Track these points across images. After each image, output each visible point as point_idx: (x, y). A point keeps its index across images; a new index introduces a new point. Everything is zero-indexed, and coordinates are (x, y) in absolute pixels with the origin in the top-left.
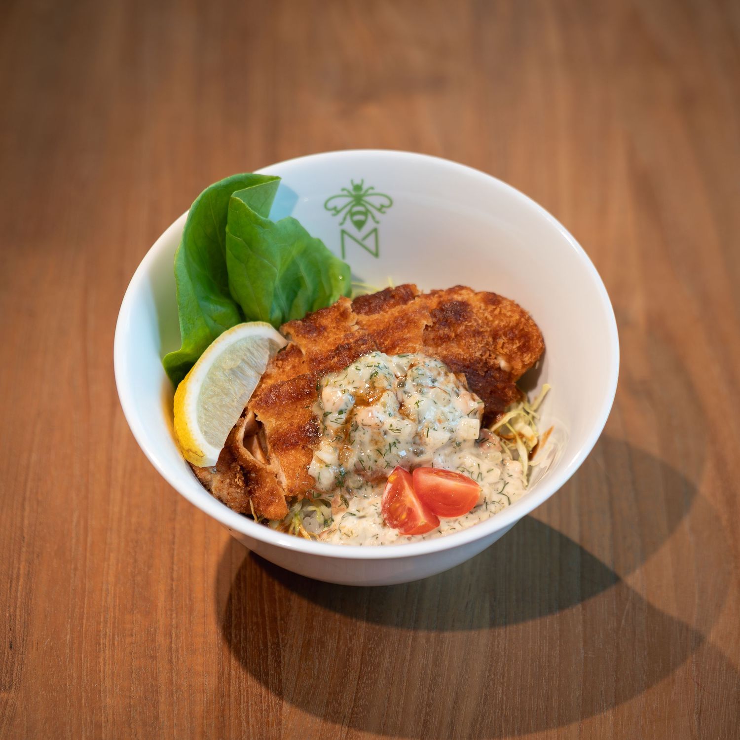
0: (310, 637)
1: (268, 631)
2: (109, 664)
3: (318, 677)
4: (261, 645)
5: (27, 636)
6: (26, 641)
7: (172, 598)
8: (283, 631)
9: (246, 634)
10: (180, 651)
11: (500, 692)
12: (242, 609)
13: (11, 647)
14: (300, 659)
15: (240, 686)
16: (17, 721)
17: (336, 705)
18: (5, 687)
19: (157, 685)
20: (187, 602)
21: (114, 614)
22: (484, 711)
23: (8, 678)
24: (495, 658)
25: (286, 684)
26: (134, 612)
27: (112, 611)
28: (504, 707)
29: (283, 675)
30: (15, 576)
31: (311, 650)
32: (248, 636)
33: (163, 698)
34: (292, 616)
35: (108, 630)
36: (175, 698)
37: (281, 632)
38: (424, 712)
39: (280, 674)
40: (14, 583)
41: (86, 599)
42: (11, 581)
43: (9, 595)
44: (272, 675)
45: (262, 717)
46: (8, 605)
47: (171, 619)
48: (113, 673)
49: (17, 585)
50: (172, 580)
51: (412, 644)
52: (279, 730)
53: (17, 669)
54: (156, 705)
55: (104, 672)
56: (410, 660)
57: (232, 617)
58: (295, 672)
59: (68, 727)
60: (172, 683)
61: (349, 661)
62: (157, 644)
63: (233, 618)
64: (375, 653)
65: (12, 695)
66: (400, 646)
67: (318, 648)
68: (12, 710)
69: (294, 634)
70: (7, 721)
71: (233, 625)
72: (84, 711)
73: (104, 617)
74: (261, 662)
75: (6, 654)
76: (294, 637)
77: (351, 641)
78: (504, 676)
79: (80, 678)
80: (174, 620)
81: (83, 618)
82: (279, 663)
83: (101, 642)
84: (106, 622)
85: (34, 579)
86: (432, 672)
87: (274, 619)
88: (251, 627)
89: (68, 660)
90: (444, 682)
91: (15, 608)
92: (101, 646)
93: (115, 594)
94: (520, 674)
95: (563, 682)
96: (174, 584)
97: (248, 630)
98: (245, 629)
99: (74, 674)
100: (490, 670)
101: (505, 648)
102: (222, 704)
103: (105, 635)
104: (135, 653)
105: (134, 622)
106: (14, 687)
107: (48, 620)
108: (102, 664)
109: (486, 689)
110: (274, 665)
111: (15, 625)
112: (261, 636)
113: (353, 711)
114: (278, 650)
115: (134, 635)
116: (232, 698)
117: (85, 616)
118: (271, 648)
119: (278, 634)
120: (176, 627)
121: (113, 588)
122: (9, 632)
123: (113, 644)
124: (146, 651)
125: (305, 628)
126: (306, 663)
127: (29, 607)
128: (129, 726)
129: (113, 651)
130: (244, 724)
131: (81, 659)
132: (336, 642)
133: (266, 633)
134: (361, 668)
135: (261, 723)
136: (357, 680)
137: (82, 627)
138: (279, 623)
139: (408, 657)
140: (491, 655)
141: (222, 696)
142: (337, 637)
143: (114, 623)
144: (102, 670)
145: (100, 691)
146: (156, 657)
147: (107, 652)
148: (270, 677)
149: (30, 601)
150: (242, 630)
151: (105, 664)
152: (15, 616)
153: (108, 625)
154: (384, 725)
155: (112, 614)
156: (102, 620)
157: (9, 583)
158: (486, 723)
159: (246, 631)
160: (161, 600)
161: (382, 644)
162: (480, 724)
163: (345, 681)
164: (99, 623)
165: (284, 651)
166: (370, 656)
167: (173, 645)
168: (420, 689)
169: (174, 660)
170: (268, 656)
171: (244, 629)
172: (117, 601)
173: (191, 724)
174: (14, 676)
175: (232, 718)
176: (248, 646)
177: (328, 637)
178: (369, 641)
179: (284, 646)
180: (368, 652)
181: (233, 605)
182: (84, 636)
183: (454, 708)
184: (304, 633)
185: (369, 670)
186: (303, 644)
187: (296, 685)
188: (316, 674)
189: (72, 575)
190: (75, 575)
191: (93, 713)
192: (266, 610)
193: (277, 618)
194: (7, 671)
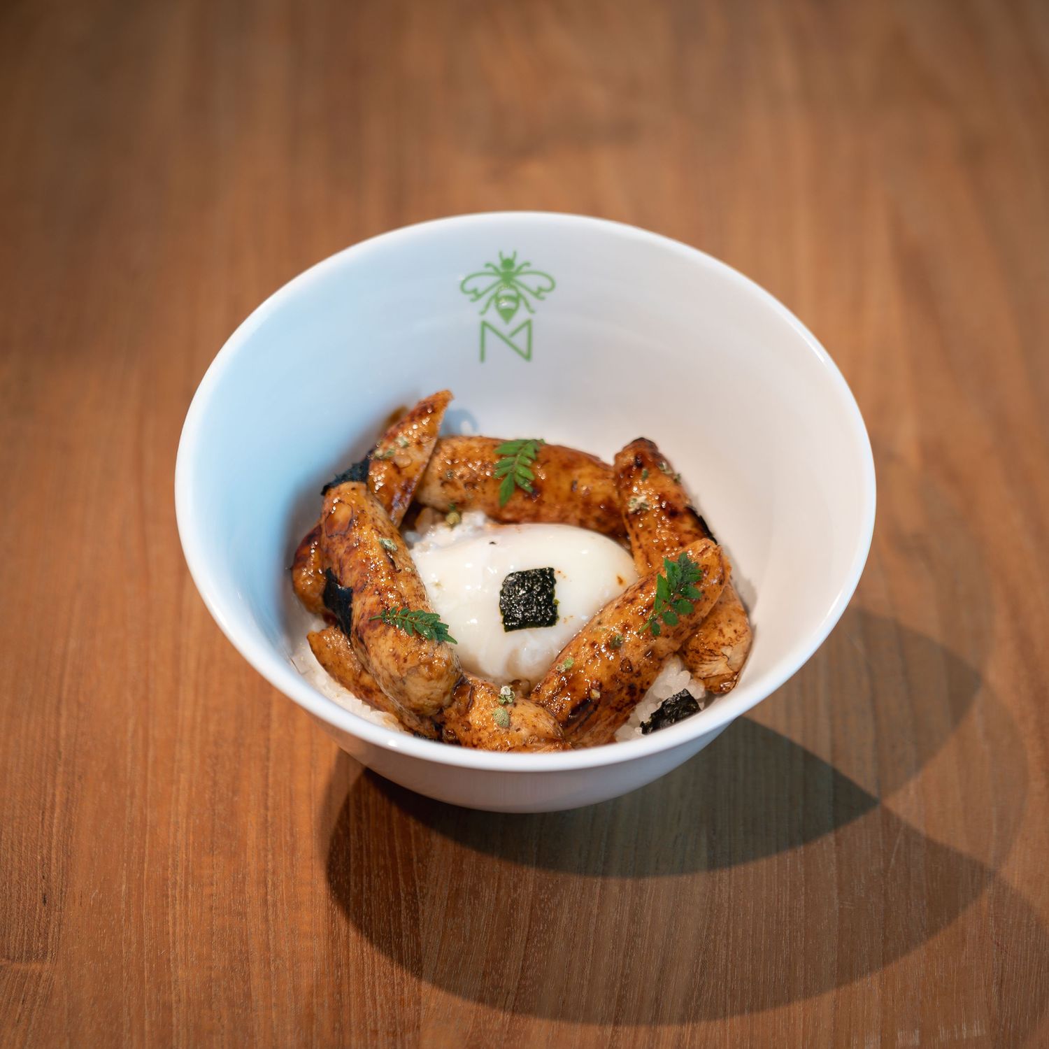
0: (459, 885)
1: (401, 878)
2: (181, 924)
3: (471, 939)
4: (391, 896)
5: (67, 886)
6: (66, 893)
7: (267, 833)
8: (422, 877)
9: (370, 883)
10: (279, 904)
11: (724, 957)
12: (364, 847)
13: (45, 902)
14: (446, 915)
15: (362, 952)
16: (55, 1001)
17: (496, 977)
18: (38, 955)
19: (247, 952)
20: (288, 838)
21: (186, 855)
22: (702, 982)
23: (42, 943)
24: (716, 911)
25: (426, 948)
26: (215, 853)
27: (184, 852)
28: (729, 978)
29: (422, 936)
30: (48, 805)
31: (461, 902)
32: (372, 884)
33: (256, 968)
34: (434, 856)
35: (178, 878)
36: (272, 968)
37: (419, 878)
38: (618, 985)
39: (417, 935)
40: (47, 814)
41: (147, 836)
42: (43, 812)
43: (40, 832)
44: (407, 936)
45: (394, 993)
46: (39, 844)
47: (266, 862)
48: (186, 935)
49: (52, 818)
50: (267, 808)
51: (600, 894)
52: (418, 1010)
53: (54, 931)
54: (246, 979)
55: (174, 933)
56: (598, 915)
57: (350, 859)
58: (439, 932)
59: (125, 1009)
60: (268, 948)
61: (513, 917)
62: (247, 895)
63: (352, 860)
64: (549, 906)
65: (47, 966)
66: (583, 896)
67: (470, 899)
68: (48, 987)
69: (437, 880)
70: (40, 1002)
71: (352, 869)
72: (147, 987)
73: (174, 860)
74: (392, 919)
75: (38, 911)
76: (437, 884)
77: (515, 890)
78: (728, 935)
79: (140, 943)
80: (269, 864)
81: (143, 862)
82: (416, 921)
83: (170, 893)
84: (175, 866)
85: (76, 809)
86: (628, 930)
87: (408, 861)
88: (376, 872)
89: (124, 918)
90: (646, 945)
91: (50, 849)
92: (170, 900)
93: (187, 829)
94: (751, 933)
95: (811, 943)
96: (270, 814)
97: (372, 876)
98: (369, 875)
99: (132, 938)
100: (709, 928)
101: (729, 898)
102: (338, 976)
103: (175, 884)
104: (216, 908)
105: (215, 866)
106: (49, 955)
107: (96, 864)
108: (170, 924)
109: (704, 953)
110: (409, 922)
111: (50, 871)
112: (391, 884)
113: (519, 984)
114: (415, 903)
115: (215, 883)
116: (352, 968)
117: (147, 859)
118: (405, 900)
119: (414, 881)
120: (274, 873)
121: (185, 821)
122: (41, 881)
123: (186, 896)
124: (233, 905)
125: (452, 873)
126: (454, 919)
127: (70, 847)
128: (210, 1008)
129: (187, 905)
130: (369, 1002)
131: (141, 917)
132: (495, 892)
133: (398, 879)
134: (530, 927)
135: (393, 1003)
136: (525, 942)
137: (142, 874)
138: (415, 866)
139: (595, 911)
140: (711, 908)
141: (339, 966)
142: (496, 884)
143: (187, 868)
144: (171, 932)
145: (169, 960)
146: (245, 913)
147: (178, 907)
148: (404, 940)
149: (70, 840)
150: (365, 876)
151: (174, 924)
152: (50, 859)
153: (179, 871)
154: (563, 1002)
155: (184, 856)
156: (170, 864)
157: (40, 815)
158: (705, 999)
159: (370, 877)
160: (252, 837)
161: (558, 894)
162: (697, 1000)
163: (508, 944)
164: (165, 868)
165: (423, 904)
166: (543, 910)
167: (269, 897)
168: (612, 954)
169: (271, 918)
170: (400, 911)
171: (366, 873)
172: (191, 837)
173: (296, 1004)
174: (50, 940)
175: (352, 996)
176: (373, 897)
177: (484, 883)
178: (540, 889)
179: (424, 897)
180: (539, 905)
181: (352, 842)
182: (145, 885)
183: (659, 979)
184: (451, 881)
185: (541, 928)
186: (449, 894)
187: (440, 950)
188: (468, 934)
189: (128, 804)
190: (132, 803)
191: (159, 990)
192: (398, 849)
193: (412, 860)
194: (40, 934)
